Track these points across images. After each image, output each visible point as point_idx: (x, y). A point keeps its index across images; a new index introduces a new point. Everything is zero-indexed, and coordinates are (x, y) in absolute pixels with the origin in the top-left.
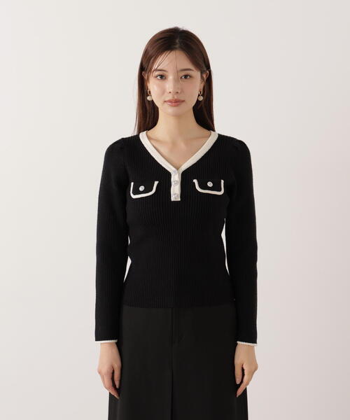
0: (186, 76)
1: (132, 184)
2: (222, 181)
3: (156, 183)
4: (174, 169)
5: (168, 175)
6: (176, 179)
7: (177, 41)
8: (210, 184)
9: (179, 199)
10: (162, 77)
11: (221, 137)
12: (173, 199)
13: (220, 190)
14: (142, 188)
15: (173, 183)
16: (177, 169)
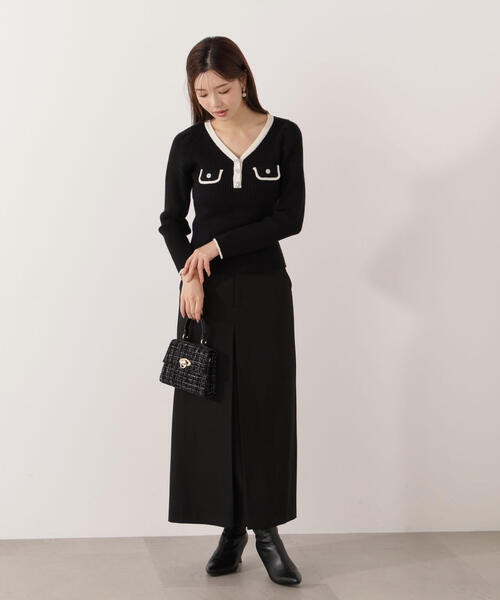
1: (201, 171)
2: (278, 167)
4: (236, 158)
6: (238, 167)
8: (268, 171)
9: (241, 187)
12: (235, 187)
14: (209, 176)
15: (235, 172)
16: (239, 157)
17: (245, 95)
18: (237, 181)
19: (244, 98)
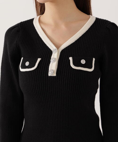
1: (22, 58)
2: (94, 59)
3: (39, 60)
4: (55, 48)
5: (50, 52)
6: (55, 56)
8: (83, 62)
9: (55, 75)
11: (98, 20)
12: (50, 74)
13: (91, 68)
14: (27, 64)
15: (52, 60)
18: (53, 70)
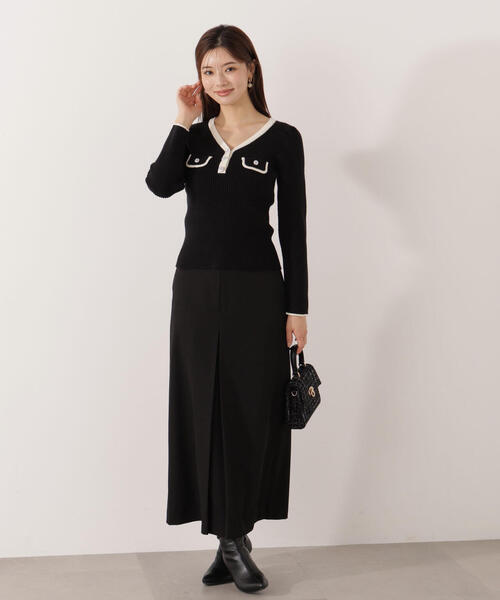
0: (231, 69)
6: (227, 155)
7: (219, 39)
10: (211, 73)
12: (219, 172)
15: (223, 159)
16: (231, 149)
17: (250, 85)
18: (223, 167)
19: (249, 89)
